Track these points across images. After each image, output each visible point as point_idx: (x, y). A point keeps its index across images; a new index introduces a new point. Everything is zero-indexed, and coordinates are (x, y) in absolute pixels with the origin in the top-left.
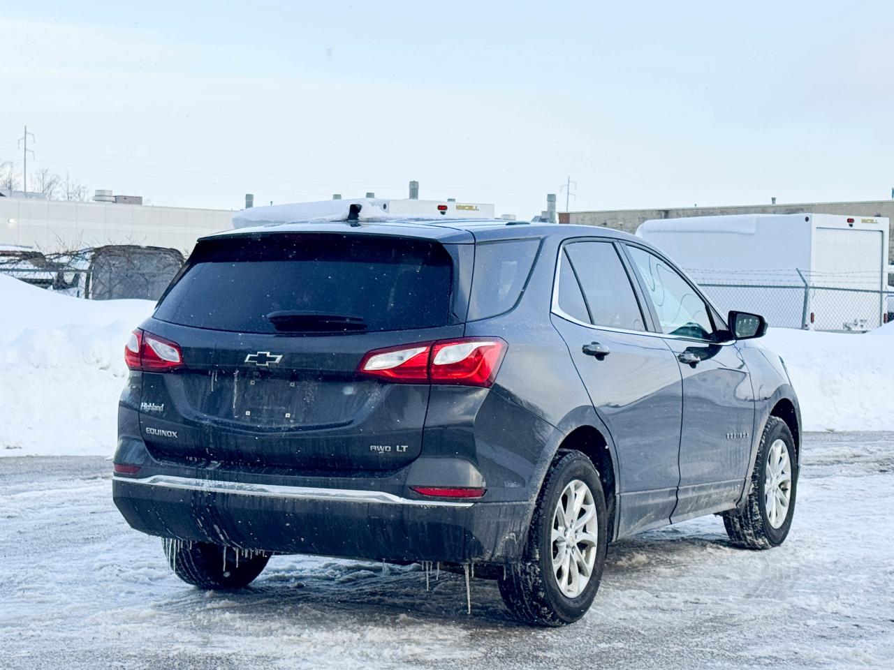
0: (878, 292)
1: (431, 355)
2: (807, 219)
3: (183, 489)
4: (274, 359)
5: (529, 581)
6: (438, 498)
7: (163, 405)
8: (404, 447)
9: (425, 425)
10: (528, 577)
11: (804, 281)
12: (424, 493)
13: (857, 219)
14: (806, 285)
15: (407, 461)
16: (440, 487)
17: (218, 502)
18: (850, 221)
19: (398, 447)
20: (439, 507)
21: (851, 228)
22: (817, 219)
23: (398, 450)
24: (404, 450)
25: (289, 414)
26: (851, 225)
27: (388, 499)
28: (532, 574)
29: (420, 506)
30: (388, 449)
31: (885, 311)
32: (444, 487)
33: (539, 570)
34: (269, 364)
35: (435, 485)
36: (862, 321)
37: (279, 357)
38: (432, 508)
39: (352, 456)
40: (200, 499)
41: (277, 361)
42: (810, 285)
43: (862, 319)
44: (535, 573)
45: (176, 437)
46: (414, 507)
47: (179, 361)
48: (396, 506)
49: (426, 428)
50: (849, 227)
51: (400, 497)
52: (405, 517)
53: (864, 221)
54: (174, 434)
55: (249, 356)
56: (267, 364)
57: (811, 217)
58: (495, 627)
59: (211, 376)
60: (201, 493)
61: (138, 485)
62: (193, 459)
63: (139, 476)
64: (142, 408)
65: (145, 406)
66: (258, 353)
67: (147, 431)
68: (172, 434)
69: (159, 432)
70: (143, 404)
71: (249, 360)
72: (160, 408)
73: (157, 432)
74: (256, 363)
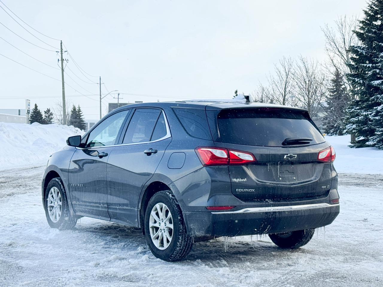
1: (331, 152)
3: (261, 212)
4: (295, 156)
7: (246, 179)
12: (334, 202)
17: (278, 216)
23: (327, 187)
25: (295, 178)
30: (325, 187)
38: (336, 207)
40: (270, 215)
45: (254, 191)
46: (333, 207)
47: (252, 160)
49: (332, 178)
51: (329, 204)
52: (331, 211)
56: (292, 159)
59: (268, 165)
60: (270, 212)
61: (235, 214)
62: (257, 200)
63: (235, 210)
64: (233, 181)
65: (235, 180)
66: (289, 154)
67: (237, 191)
68: (252, 190)
69: (245, 190)
70: (233, 179)
71: (286, 157)
72: (244, 180)
73: (243, 190)
74: (288, 159)
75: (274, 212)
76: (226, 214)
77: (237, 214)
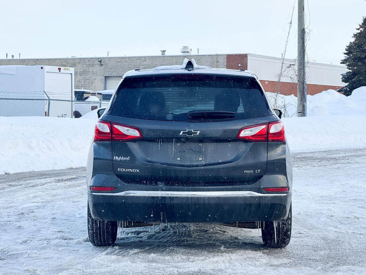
0: (71, 101)
1: (268, 129)
2: (42, 68)
3: (146, 197)
4: (197, 133)
5: (285, 227)
6: (274, 192)
7: (129, 157)
8: (259, 170)
9: (268, 160)
10: (285, 226)
11: (48, 97)
12: (268, 190)
13: (62, 68)
14: (49, 98)
15: (260, 177)
16: (275, 188)
17: (168, 202)
18: (60, 69)
19: (256, 170)
20: (275, 196)
21: (60, 72)
22: (47, 68)
23: (256, 172)
24: (259, 172)
25: (201, 158)
26: (60, 71)
27: (253, 194)
28: (287, 224)
29: (267, 196)
30: (252, 172)
31: (74, 110)
32: (277, 187)
33: (290, 222)
34: (193, 135)
35: (272, 186)
36: (65, 115)
37: (199, 132)
38: (272, 197)
39: (235, 176)
40: (157, 200)
41: (198, 134)
42: (51, 98)
43: (65, 114)
44: (288, 223)
45: (139, 172)
46: (265, 197)
47: (139, 136)
48: (257, 197)
49: (268, 161)
50: (59, 72)
51: (258, 193)
52: (261, 202)
53: (64, 69)
54: (138, 171)
55: (182, 132)
56: (192, 136)
57: (44, 66)
58: (267, 249)
59: (158, 142)
60: (157, 197)
61: (115, 196)
62: (147, 182)
63: (115, 192)
64: (114, 159)
65: (117, 158)
66: (187, 130)
67: (118, 170)
68: (136, 171)
69: (128, 170)
70: (114, 157)
71: (182, 133)
72: (127, 158)
73: (126, 170)
74: (186, 135)
75: (162, 197)
76: (105, 195)
77: (117, 196)
